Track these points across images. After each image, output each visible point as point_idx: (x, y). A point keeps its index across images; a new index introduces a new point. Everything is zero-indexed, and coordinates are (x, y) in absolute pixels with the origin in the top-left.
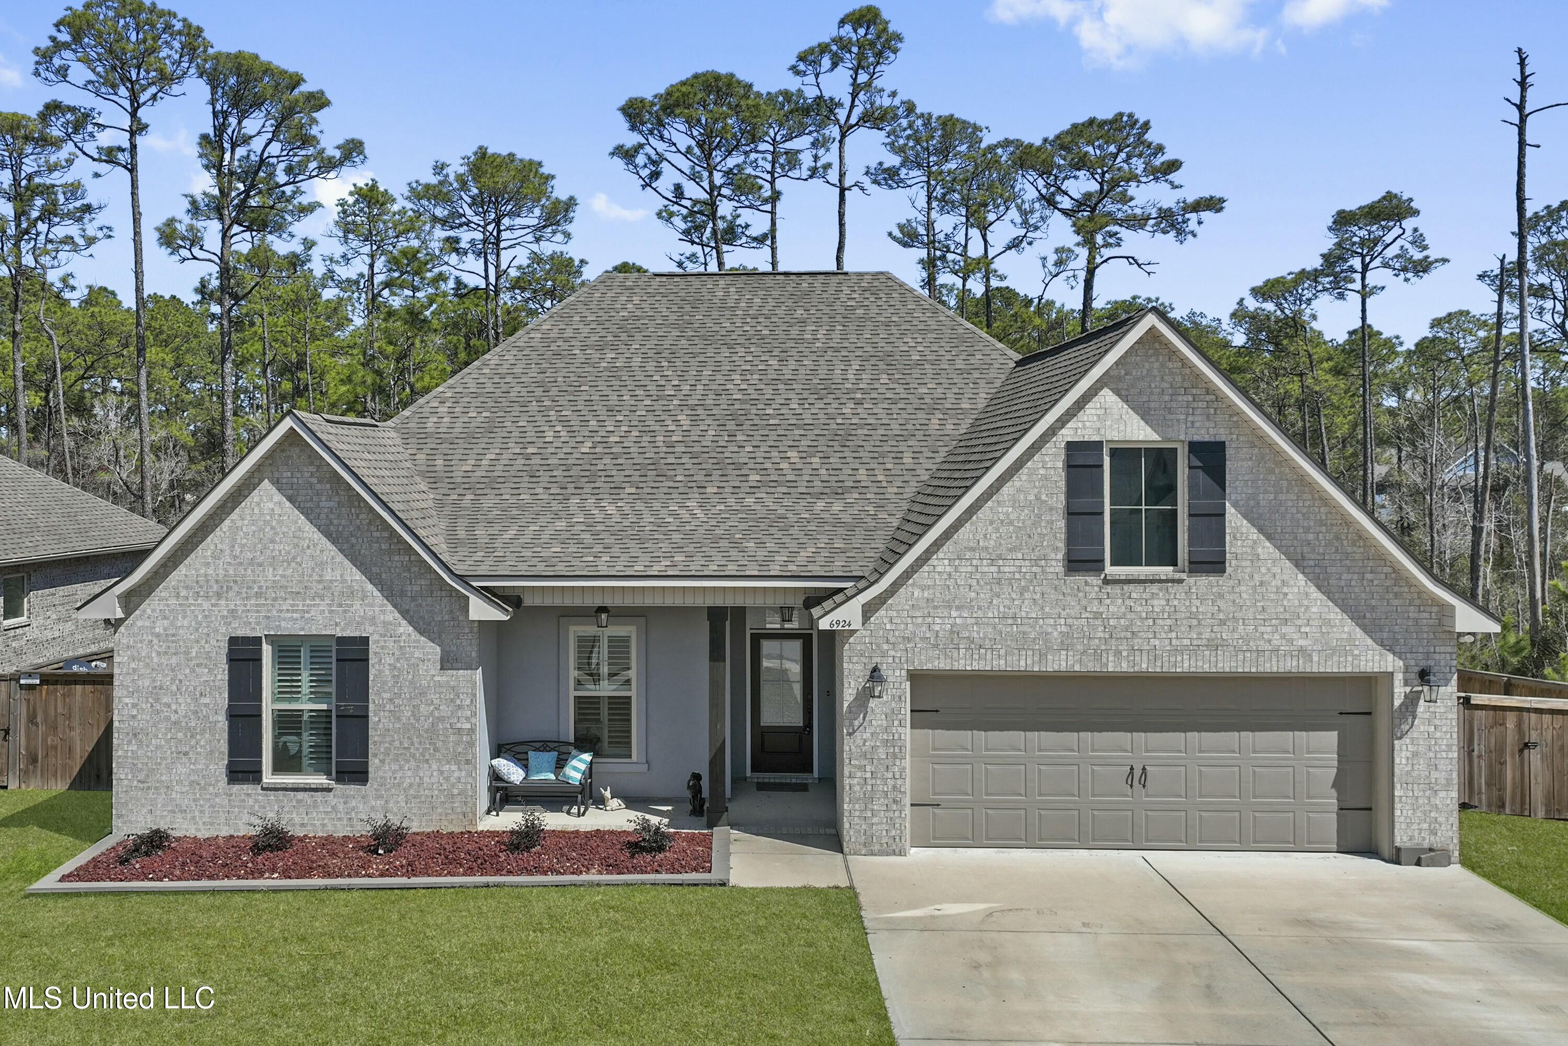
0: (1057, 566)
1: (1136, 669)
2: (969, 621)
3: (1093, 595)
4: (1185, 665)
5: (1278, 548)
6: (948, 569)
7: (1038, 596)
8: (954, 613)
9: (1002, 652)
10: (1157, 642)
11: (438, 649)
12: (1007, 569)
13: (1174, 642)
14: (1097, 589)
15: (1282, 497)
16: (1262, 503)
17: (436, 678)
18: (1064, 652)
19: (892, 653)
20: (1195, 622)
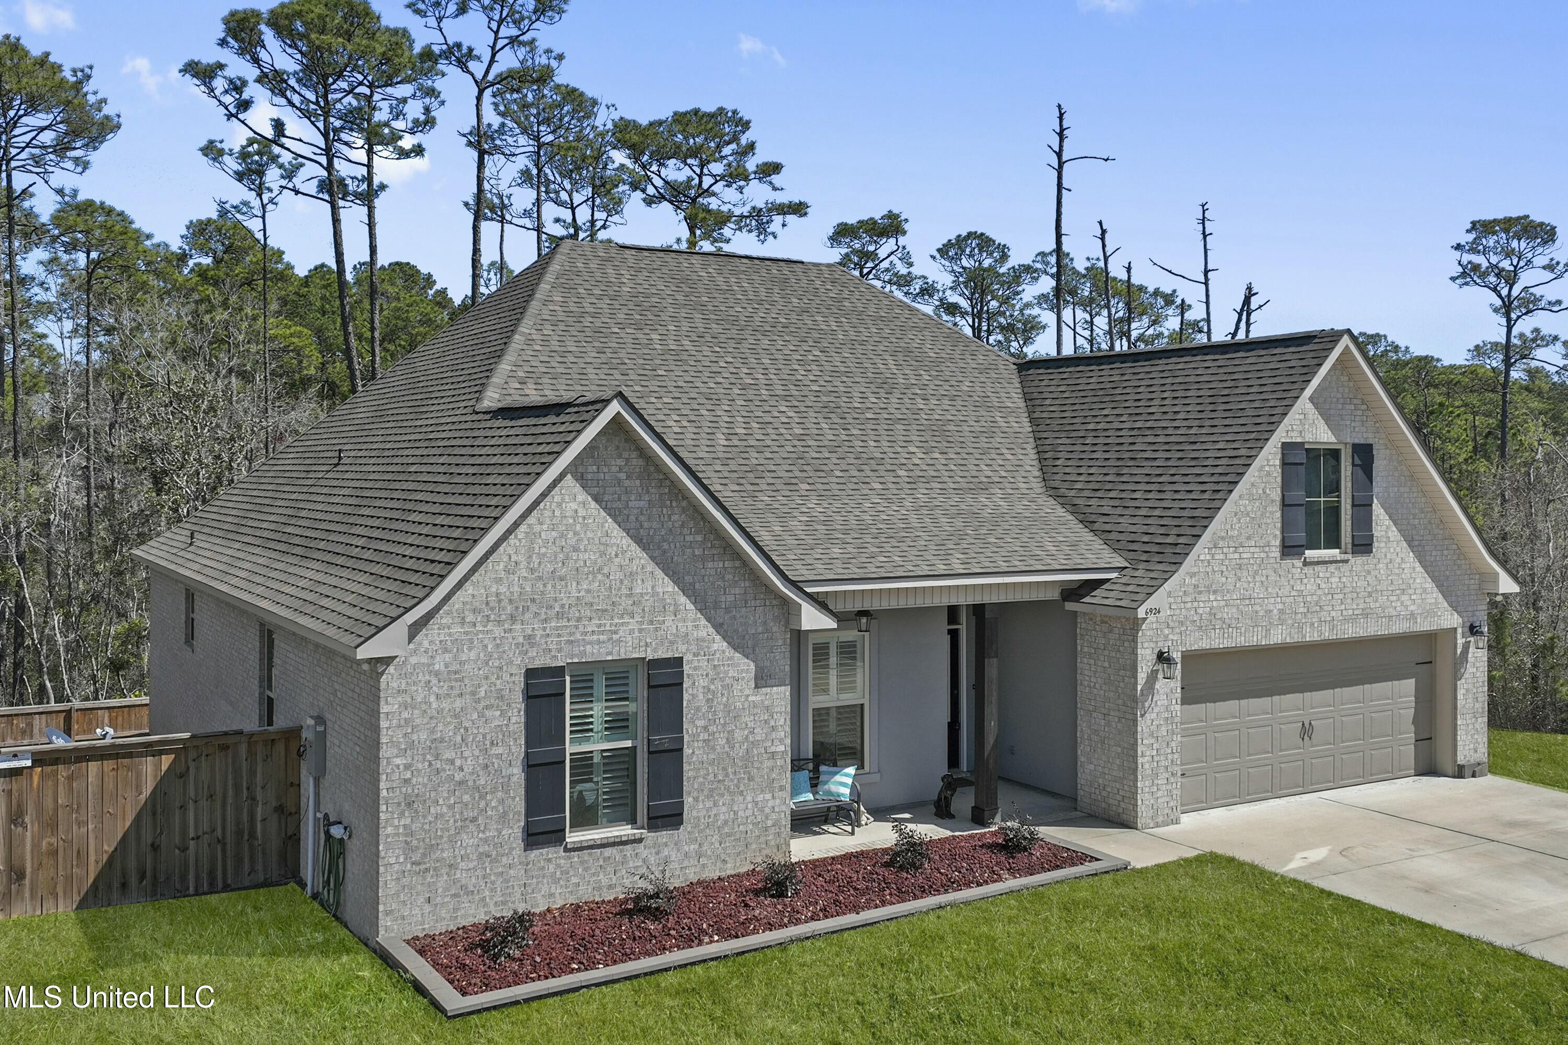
0: (1276, 552)
1: (1322, 638)
2: (1223, 603)
3: (1297, 576)
4: (1351, 631)
5: (1400, 531)
6: (1208, 557)
7: (1264, 579)
8: (1212, 598)
9: (1243, 629)
10: (1333, 614)
11: (752, 666)
12: (1245, 556)
13: (1345, 613)
14: (1299, 570)
15: (1402, 489)
16: (1392, 495)
17: (751, 698)
18: (1280, 627)
19: (1171, 637)
20: (1355, 595)
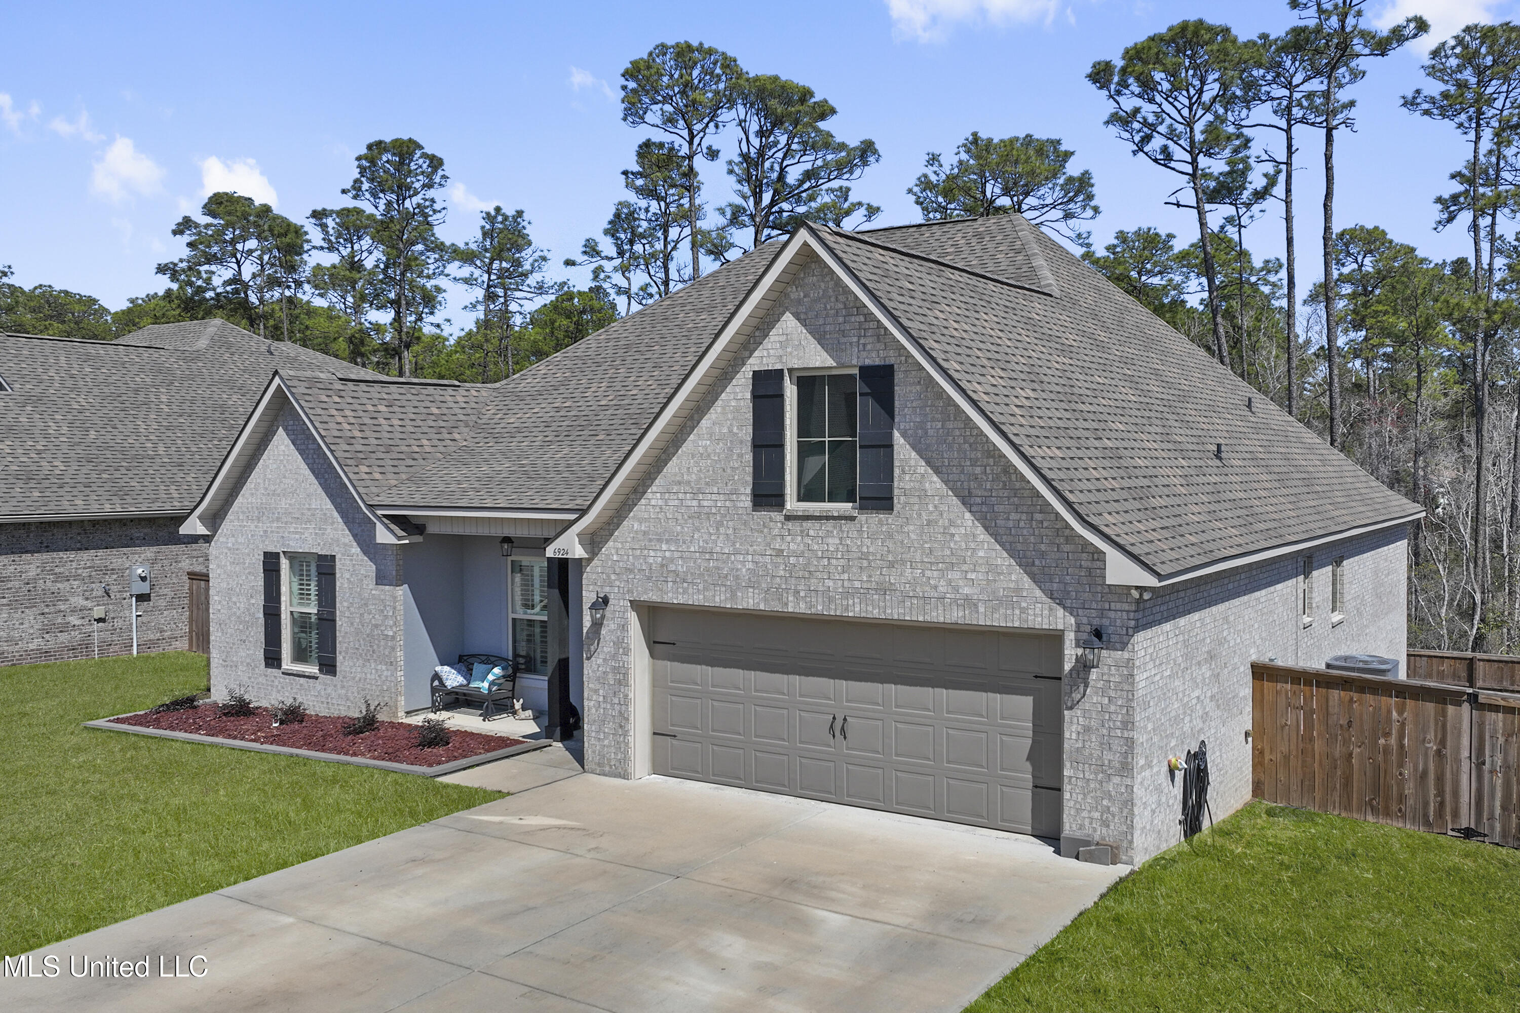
0: (746, 501)
1: (813, 611)
2: (676, 555)
3: (776, 532)
4: (856, 610)
6: (660, 503)
7: (730, 531)
8: (664, 547)
9: (701, 587)
10: (830, 583)
11: (374, 567)
12: (705, 503)
13: (846, 583)
14: (779, 525)
15: (950, 425)
16: (931, 432)
17: (373, 592)
18: (751, 590)
19: (617, 583)
20: (865, 563)
